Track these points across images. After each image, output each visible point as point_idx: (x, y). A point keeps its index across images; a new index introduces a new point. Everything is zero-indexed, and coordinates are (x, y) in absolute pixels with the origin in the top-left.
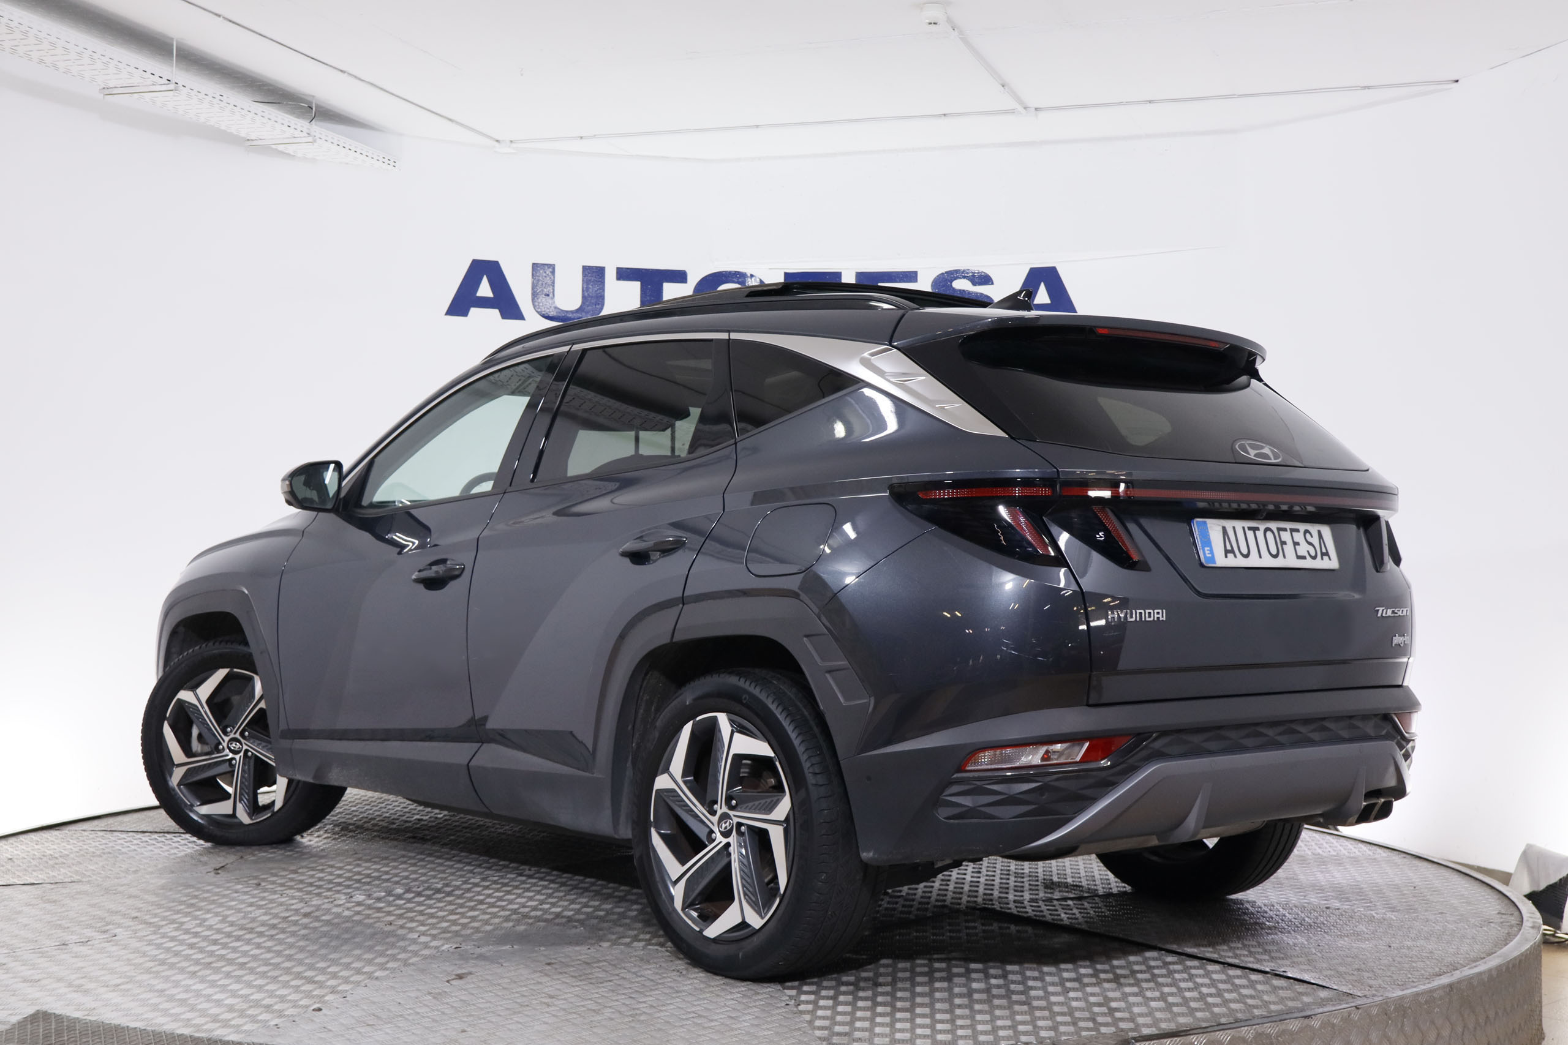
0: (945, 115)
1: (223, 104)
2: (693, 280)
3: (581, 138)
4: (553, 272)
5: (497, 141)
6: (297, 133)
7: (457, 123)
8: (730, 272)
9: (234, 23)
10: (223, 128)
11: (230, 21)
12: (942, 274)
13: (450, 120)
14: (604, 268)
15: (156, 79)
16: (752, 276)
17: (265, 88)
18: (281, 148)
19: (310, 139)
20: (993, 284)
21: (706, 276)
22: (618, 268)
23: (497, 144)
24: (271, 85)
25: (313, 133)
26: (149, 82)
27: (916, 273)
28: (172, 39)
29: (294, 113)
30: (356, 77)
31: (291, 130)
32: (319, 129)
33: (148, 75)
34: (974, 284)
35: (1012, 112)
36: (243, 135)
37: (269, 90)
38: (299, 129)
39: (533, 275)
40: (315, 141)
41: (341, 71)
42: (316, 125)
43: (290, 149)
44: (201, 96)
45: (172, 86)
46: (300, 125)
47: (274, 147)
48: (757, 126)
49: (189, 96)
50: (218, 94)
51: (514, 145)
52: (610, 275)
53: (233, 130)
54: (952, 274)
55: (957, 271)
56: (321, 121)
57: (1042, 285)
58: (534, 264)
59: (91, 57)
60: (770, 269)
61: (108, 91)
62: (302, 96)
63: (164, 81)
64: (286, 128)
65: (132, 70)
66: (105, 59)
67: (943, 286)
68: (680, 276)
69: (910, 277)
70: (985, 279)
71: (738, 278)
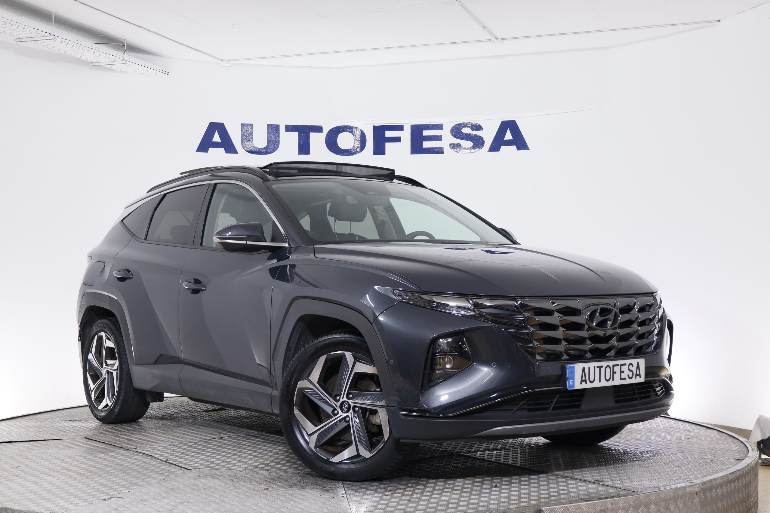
0: (454, 43)
1: (78, 45)
2: (326, 130)
3: (265, 58)
4: (252, 128)
5: (221, 60)
6: (117, 59)
7: (200, 52)
8: (345, 126)
9: (83, 4)
10: (78, 57)
11: (82, 3)
12: (456, 125)
13: (197, 50)
14: (279, 125)
15: (44, 33)
16: (356, 128)
17: (100, 36)
18: (109, 66)
19: (124, 62)
20: (483, 130)
21: (333, 128)
22: (286, 125)
23: (221, 62)
24: (103, 34)
25: (125, 59)
26: (40, 35)
27: (442, 125)
28: (52, 13)
29: (115, 48)
30: (147, 30)
31: (114, 57)
32: (128, 56)
33: (40, 31)
34: (473, 130)
35: (490, 40)
36: (89, 60)
37: (102, 37)
38: (118, 56)
39: (241, 130)
40: (126, 63)
41: (140, 27)
42: (126, 54)
43: (114, 67)
44: (67, 41)
45: (52, 37)
46: (119, 54)
47: (105, 66)
48: (357, 50)
49: (61, 42)
50: (76, 40)
51: (230, 62)
52: (282, 129)
53: (84, 58)
54: (461, 125)
55: (464, 123)
56: (129, 52)
57: (508, 130)
58: (242, 124)
59: (10, 23)
60: (366, 124)
61: (18, 40)
62: (119, 40)
63: (48, 34)
64: (111, 56)
65: (31, 29)
66: (17, 24)
67: (457, 131)
68: (318, 129)
69: (439, 127)
70: (479, 128)
71: (349, 129)
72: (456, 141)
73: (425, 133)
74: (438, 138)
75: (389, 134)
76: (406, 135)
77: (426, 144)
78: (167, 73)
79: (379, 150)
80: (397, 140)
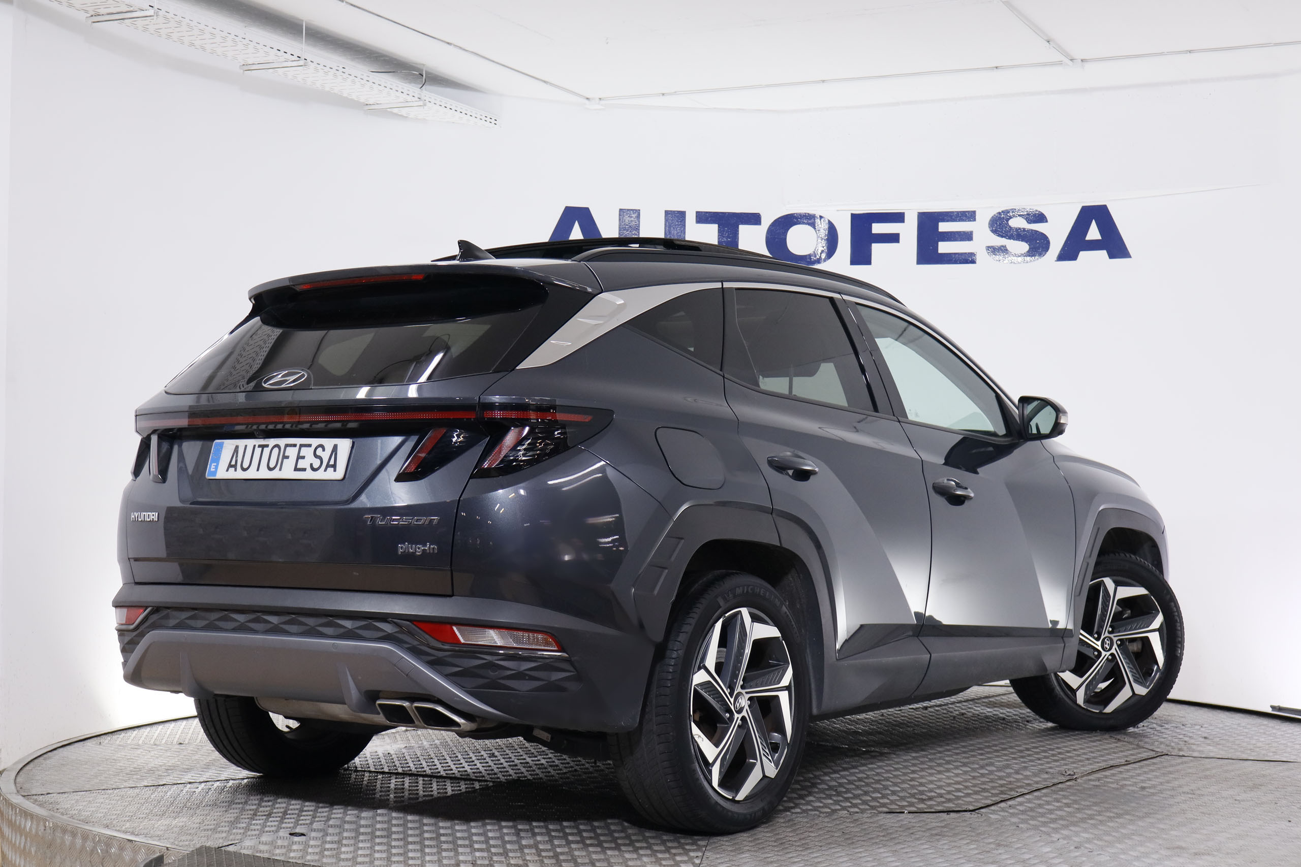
0: (996, 68)
1: (345, 76)
2: (767, 222)
3: (663, 94)
4: (638, 217)
5: (587, 99)
6: (409, 98)
7: (551, 84)
8: (800, 215)
9: (354, 6)
10: (345, 95)
11: (352, 5)
12: (999, 213)
13: (545, 82)
14: (685, 212)
15: (288, 56)
16: (821, 217)
17: (382, 58)
18: (396, 111)
19: (421, 103)
20: (1047, 221)
21: (779, 218)
22: (697, 212)
23: (587, 101)
24: (386, 56)
25: (423, 98)
26: (282, 59)
27: (974, 212)
28: (303, 21)
29: (407, 79)
30: (461, 48)
31: (404, 96)
32: (430, 93)
33: (281, 53)
34: (1030, 221)
35: (1060, 63)
36: (362, 100)
37: (385, 60)
38: (411, 94)
39: (620, 220)
40: (425, 105)
41: (448, 43)
42: (425, 90)
43: (404, 112)
44: (327, 69)
45: (302, 62)
46: (412, 89)
47: (388, 110)
48: (823, 81)
49: (316, 70)
50: (341, 67)
51: (602, 102)
52: (690, 219)
53: (354, 97)
54: (1009, 212)
55: (1013, 210)
56: (430, 85)
58: (621, 210)
59: (234, 40)
60: (838, 210)
61: (247, 67)
62: (414, 65)
63: (295, 58)
64: (399, 94)
65: (268, 49)
66: (245, 42)
67: (999, 225)
68: (754, 219)
69: (969, 216)
70: (1040, 218)
71: (809, 219)
72: (999, 241)
73: (944, 227)
74: (967, 236)
75: (878, 228)
76: (908, 231)
77: (944, 247)
78: (493, 121)
79: (861, 256)
80: (894, 238)
